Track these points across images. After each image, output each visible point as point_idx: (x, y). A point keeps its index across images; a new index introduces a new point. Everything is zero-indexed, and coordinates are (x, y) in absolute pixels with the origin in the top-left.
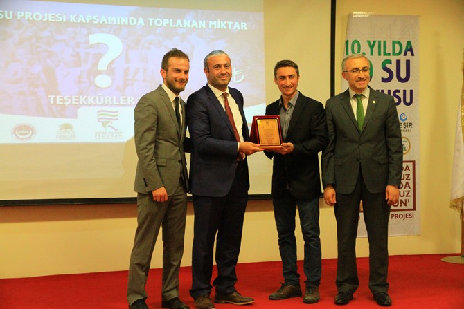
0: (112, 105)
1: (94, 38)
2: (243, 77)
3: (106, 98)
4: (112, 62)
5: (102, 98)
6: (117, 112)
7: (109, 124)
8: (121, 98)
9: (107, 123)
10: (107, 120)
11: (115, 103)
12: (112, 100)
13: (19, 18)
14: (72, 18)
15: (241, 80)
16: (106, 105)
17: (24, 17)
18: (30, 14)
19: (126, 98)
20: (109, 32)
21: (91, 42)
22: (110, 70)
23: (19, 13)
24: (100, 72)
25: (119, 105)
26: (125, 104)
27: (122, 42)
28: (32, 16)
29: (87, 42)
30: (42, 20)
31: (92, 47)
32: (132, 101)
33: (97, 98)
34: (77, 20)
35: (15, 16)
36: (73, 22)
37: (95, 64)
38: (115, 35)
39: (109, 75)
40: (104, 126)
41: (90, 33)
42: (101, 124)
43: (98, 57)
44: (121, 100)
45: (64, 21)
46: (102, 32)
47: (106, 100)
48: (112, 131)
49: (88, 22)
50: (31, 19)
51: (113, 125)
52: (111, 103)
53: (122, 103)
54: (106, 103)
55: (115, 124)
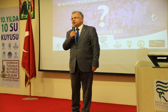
0: (105, 34)
1: (100, 8)
2: (157, 17)
3: (103, 31)
4: (105, 17)
5: (102, 31)
6: (106, 37)
7: (104, 42)
8: (108, 31)
9: (103, 42)
10: (103, 41)
11: (106, 33)
12: (105, 32)
13: (77, 4)
14: (93, 1)
15: (156, 19)
16: (103, 35)
17: (79, 3)
18: (80, 1)
19: (110, 31)
20: (104, 5)
21: (98, 9)
22: (104, 20)
23: (77, 1)
24: (101, 21)
25: (107, 34)
26: (109, 33)
27: (108, 8)
28: (81, 2)
29: (97, 9)
30: (83, 3)
31: (98, 11)
32: (111, 32)
33: (100, 31)
34: (94, 1)
35: (76, 3)
36: (93, 2)
37: (100, 18)
38: (106, 5)
39: (104, 22)
40: (102, 43)
41: (98, 6)
42: (101, 42)
43: (101, 15)
44: (108, 32)
45: (90, 2)
46: (102, 5)
47: (103, 32)
48: (105, 45)
49: (97, 1)
50: (80, 3)
51: (105, 43)
52: (104, 34)
53: (108, 33)
54: (103, 34)
55: (106, 42)
